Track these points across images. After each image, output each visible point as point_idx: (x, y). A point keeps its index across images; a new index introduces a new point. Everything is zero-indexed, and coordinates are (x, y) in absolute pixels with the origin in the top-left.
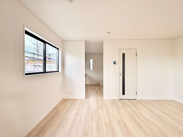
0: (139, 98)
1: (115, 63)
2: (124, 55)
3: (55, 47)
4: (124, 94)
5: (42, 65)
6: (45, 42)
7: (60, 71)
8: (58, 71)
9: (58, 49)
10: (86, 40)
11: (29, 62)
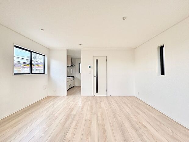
0: (108, 95)
1: (90, 67)
2: (97, 60)
3: (42, 55)
4: (97, 91)
5: (29, 68)
6: (31, 52)
7: (46, 73)
8: (44, 73)
9: (44, 56)
10: (67, 49)
11: (26, 66)
